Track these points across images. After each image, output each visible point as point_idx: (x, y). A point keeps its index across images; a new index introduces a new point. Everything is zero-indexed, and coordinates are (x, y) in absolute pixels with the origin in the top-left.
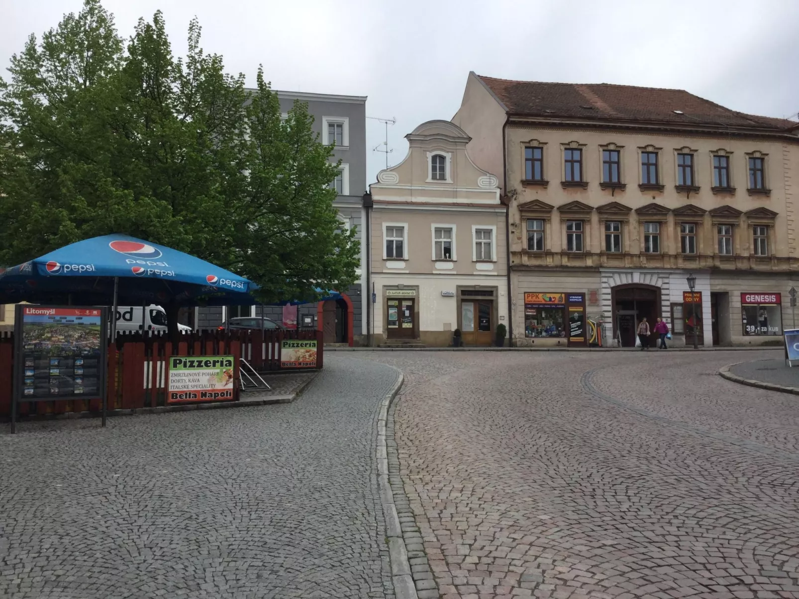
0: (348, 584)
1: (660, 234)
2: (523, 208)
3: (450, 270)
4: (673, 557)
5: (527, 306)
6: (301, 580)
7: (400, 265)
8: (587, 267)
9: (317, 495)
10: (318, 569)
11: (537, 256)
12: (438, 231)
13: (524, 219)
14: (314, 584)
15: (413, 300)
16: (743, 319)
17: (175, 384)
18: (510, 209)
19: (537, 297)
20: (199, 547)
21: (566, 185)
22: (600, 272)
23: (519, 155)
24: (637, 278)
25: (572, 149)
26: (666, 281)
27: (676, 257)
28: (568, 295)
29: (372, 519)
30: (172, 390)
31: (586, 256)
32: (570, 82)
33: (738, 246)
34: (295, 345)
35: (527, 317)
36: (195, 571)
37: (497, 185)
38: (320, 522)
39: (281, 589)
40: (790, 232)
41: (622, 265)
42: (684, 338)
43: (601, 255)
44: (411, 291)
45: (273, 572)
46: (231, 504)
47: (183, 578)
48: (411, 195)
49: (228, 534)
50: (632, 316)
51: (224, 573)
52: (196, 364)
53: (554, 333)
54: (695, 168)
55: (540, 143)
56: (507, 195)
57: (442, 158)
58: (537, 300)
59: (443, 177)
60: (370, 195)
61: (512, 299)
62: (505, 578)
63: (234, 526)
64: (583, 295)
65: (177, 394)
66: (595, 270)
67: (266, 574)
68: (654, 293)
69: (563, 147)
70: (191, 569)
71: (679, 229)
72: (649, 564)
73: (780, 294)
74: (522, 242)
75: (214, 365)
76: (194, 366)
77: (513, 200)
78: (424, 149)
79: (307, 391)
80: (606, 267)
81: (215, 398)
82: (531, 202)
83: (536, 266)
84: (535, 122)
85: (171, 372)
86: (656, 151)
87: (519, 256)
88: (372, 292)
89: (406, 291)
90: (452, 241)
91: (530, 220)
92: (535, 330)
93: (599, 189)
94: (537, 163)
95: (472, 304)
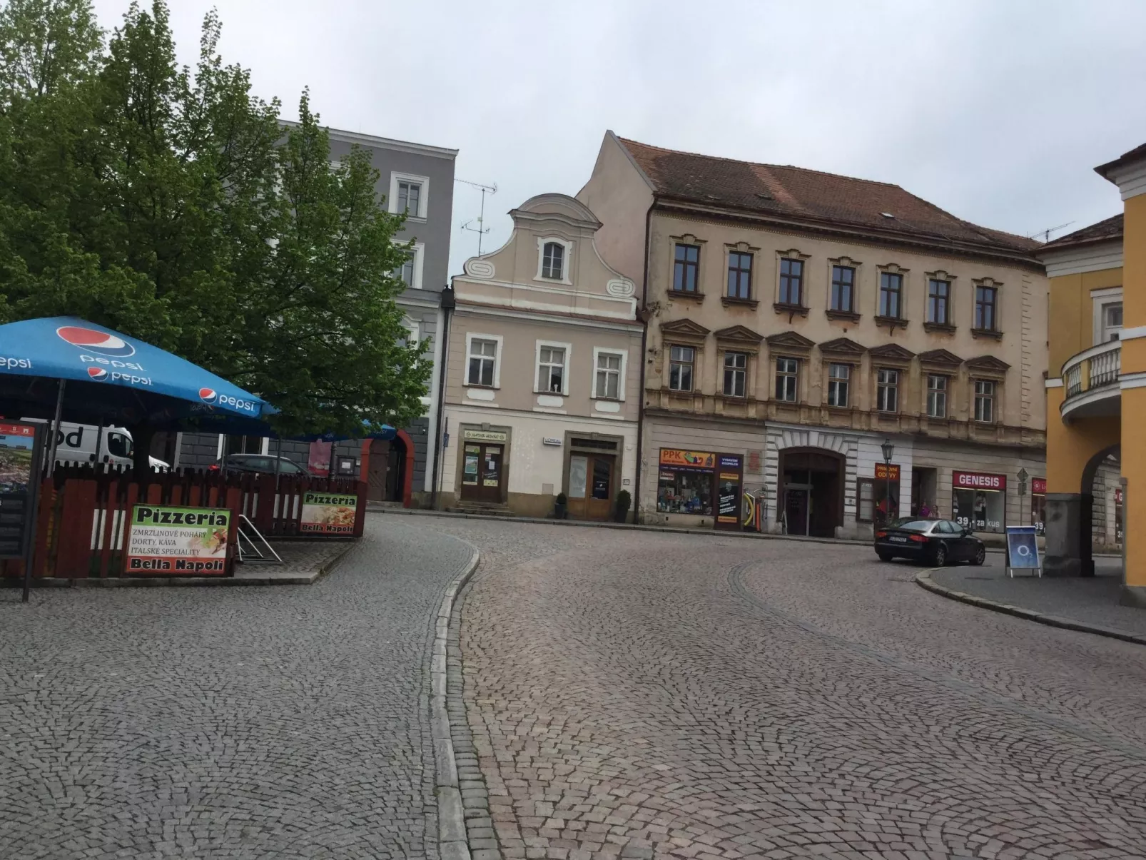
0: (374, 851)
1: (850, 381)
2: (667, 328)
3: (558, 408)
4: (834, 832)
5: (663, 467)
6: (306, 843)
7: (485, 396)
8: (748, 419)
9: (338, 721)
10: (332, 828)
11: (681, 398)
12: (546, 351)
13: (667, 345)
14: (325, 849)
15: (501, 446)
16: (954, 507)
17: (142, 546)
18: (649, 328)
19: (677, 455)
20: (157, 787)
21: (728, 302)
22: (766, 428)
23: (666, 255)
24: (815, 440)
25: (740, 254)
26: (853, 446)
27: (869, 414)
28: (720, 456)
29: (416, 760)
30: (134, 554)
31: (748, 403)
32: (743, 159)
33: (953, 407)
34: (325, 500)
35: (661, 484)
36: (148, 823)
37: (633, 293)
38: (339, 760)
39: (275, 854)
40: (1025, 392)
41: (796, 420)
42: (871, 528)
43: (768, 403)
44: (500, 434)
45: (265, 829)
46: (209, 728)
47: (129, 832)
48: (511, 297)
49: (202, 771)
50: (805, 492)
51: (192, 828)
52: (172, 518)
53: (697, 508)
54: (905, 295)
55: (697, 240)
56: (646, 310)
57: (559, 249)
58: (678, 460)
59: (558, 275)
60: (452, 291)
61: (643, 456)
62: (600, 850)
63: (212, 761)
64: (740, 458)
65: (139, 561)
66: (759, 425)
67: (254, 831)
68: (836, 463)
69: (727, 249)
70: (142, 820)
71: (876, 377)
72: (801, 840)
73: (1005, 476)
74: (662, 377)
75: (200, 522)
76: (170, 522)
77: (654, 316)
78: (534, 233)
79: (336, 569)
80: (774, 421)
81: (197, 570)
82: (679, 322)
83: (679, 412)
84: (692, 210)
85: (134, 527)
86: (853, 266)
87: (657, 396)
88: (444, 431)
89: (493, 434)
90: (564, 367)
91: (676, 346)
92: (671, 502)
94: (691, 268)
95: (586, 459)
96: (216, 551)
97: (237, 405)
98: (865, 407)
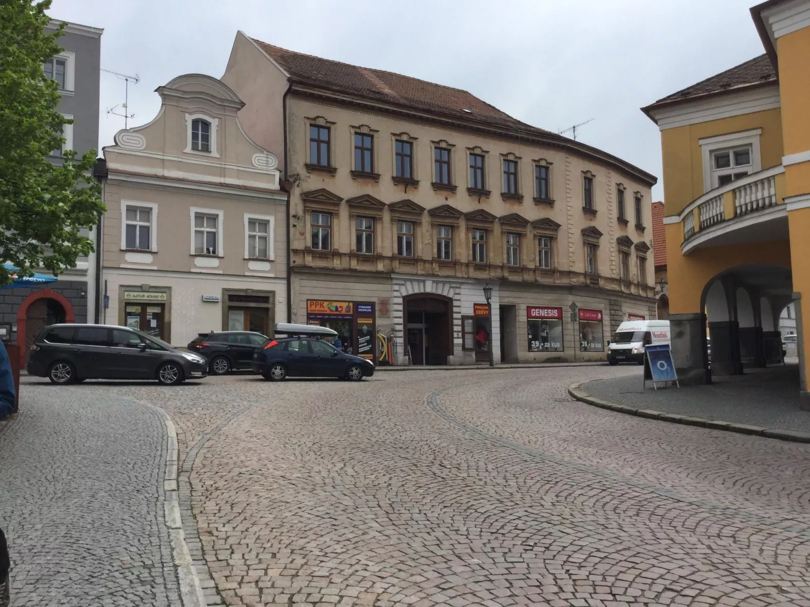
1: (452, 239)
2: (307, 197)
3: (215, 268)
5: (310, 316)
7: (146, 259)
8: (378, 272)
11: (323, 256)
12: (200, 217)
15: (162, 305)
16: (529, 334)
18: (292, 197)
19: (322, 305)
21: (356, 175)
22: (392, 279)
23: (302, 136)
24: (429, 287)
25: (363, 135)
26: (458, 291)
27: (467, 265)
28: (357, 304)
31: (377, 259)
33: (525, 258)
37: (276, 166)
40: (571, 245)
41: (415, 272)
42: (473, 355)
43: (392, 258)
44: (160, 294)
48: (163, 168)
50: (420, 330)
54: (487, 172)
55: (327, 122)
56: (288, 181)
57: (206, 125)
58: (322, 309)
59: (206, 148)
60: (103, 161)
61: (293, 307)
64: (372, 305)
66: (385, 277)
68: (446, 303)
69: (353, 131)
73: (561, 308)
74: (305, 239)
77: (296, 186)
78: (183, 110)
80: (398, 273)
82: (317, 191)
83: (321, 268)
86: (449, 147)
87: (302, 255)
88: (104, 294)
89: (153, 294)
90: (218, 232)
91: (315, 212)
93: (391, 183)
94: (324, 147)
95: (242, 313)
98: (464, 260)
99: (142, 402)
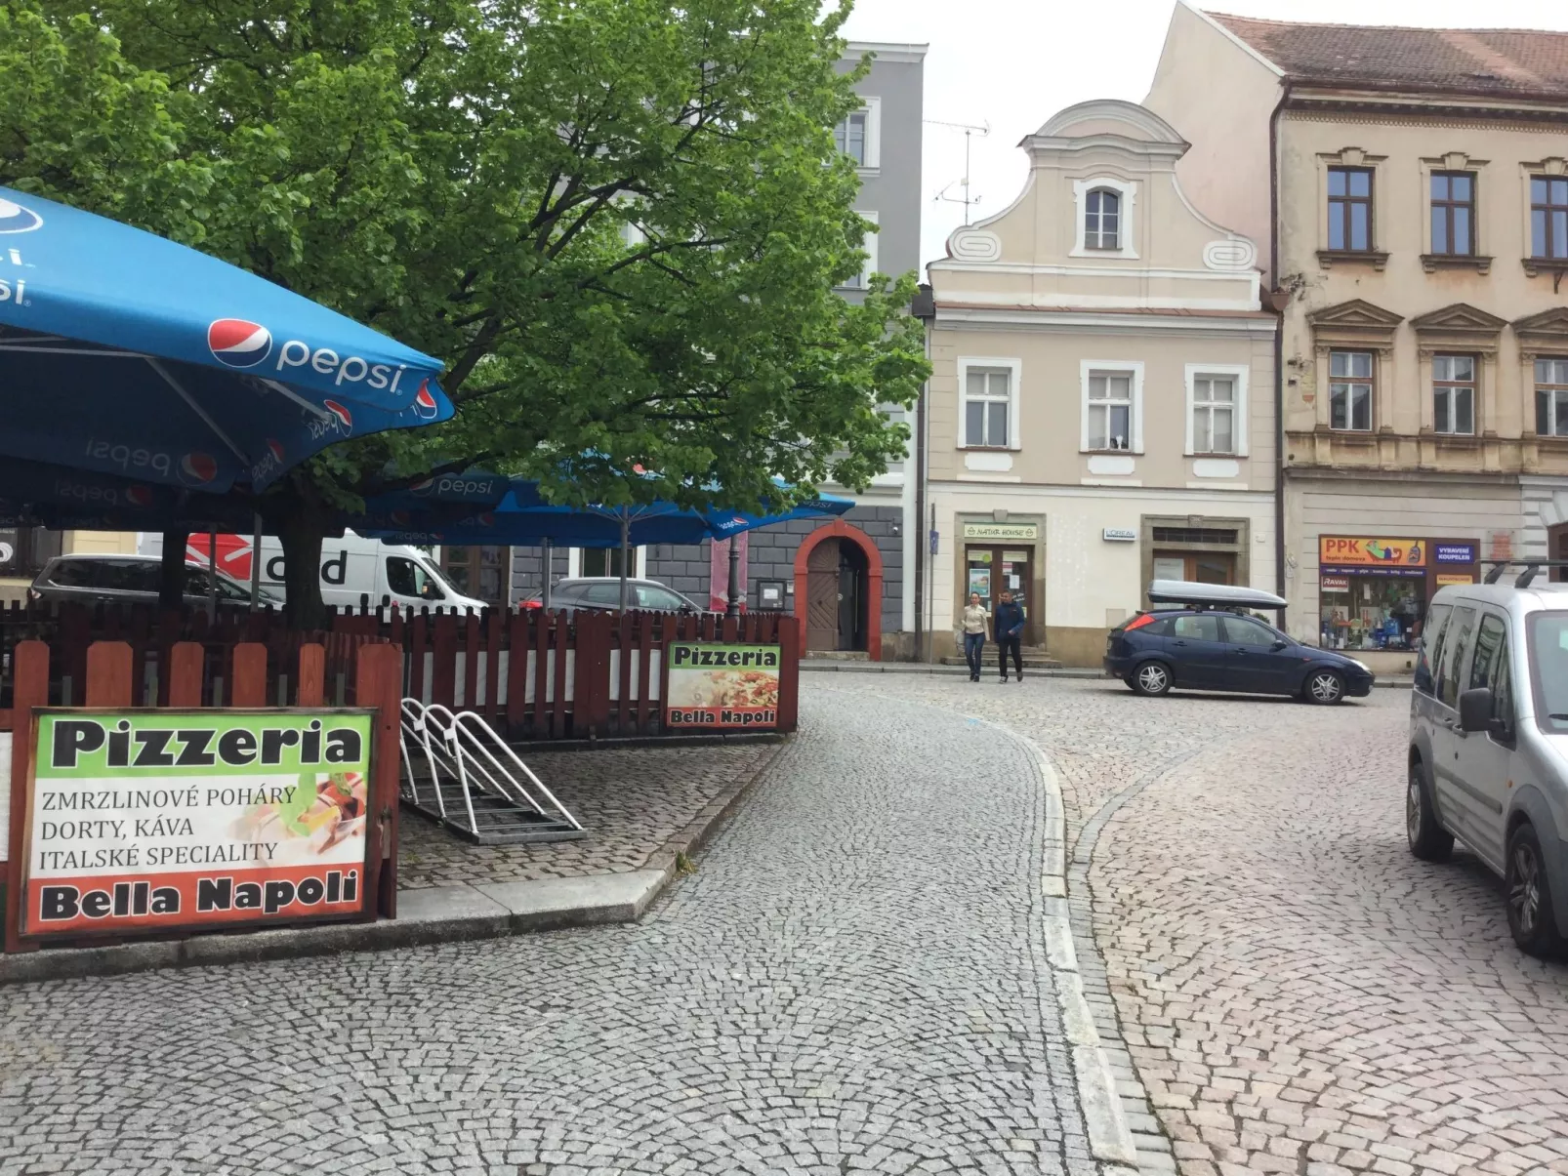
2: (1321, 321)
3: (1127, 476)
5: (1326, 570)
7: (1003, 462)
8: (1485, 474)
11: (1355, 443)
12: (1098, 378)
13: (1323, 349)
15: (1029, 549)
17: (76, 845)
18: (1286, 322)
19: (1352, 547)
21: (1434, 263)
22: (1520, 487)
23: (1311, 190)
25: (1451, 174)
28: (1435, 545)
30: (49, 873)
31: (1483, 445)
34: (713, 658)
35: (1325, 598)
37: (1253, 263)
43: (1522, 442)
44: (1026, 528)
48: (1033, 289)
52: (175, 748)
53: (1396, 639)
55: (1367, 157)
56: (1279, 290)
57: (1113, 197)
58: (1354, 554)
59: (1112, 244)
60: (927, 289)
61: (1288, 551)
64: (1473, 545)
65: (71, 895)
66: (1507, 482)
69: (1426, 168)
74: (1315, 408)
75: (271, 755)
76: (168, 760)
77: (1295, 300)
78: (1068, 174)
79: (726, 838)
80: (1537, 475)
81: (271, 906)
82: (1343, 306)
83: (1351, 469)
84: (1355, 103)
85: (47, 784)
87: (1308, 443)
88: (930, 528)
89: (1013, 528)
90: (1133, 405)
91: (1338, 350)
92: (1345, 631)
93: (1520, 273)
94: (1358, 209)
95: (1181, 562)
96: (331, 842)
97: (343, 373)
99: (997, 726)
